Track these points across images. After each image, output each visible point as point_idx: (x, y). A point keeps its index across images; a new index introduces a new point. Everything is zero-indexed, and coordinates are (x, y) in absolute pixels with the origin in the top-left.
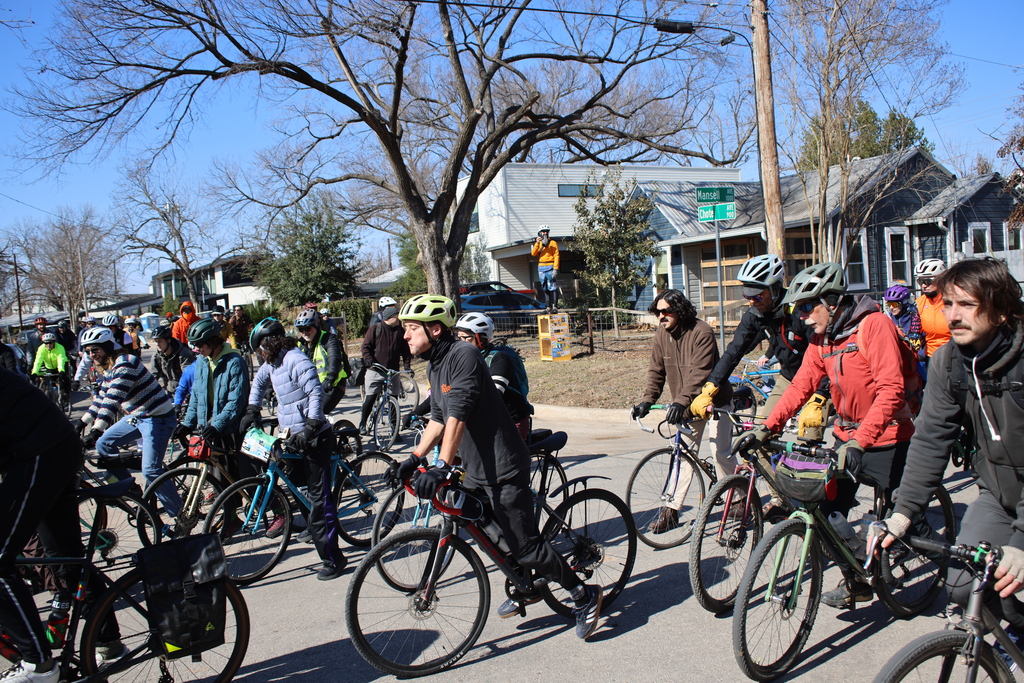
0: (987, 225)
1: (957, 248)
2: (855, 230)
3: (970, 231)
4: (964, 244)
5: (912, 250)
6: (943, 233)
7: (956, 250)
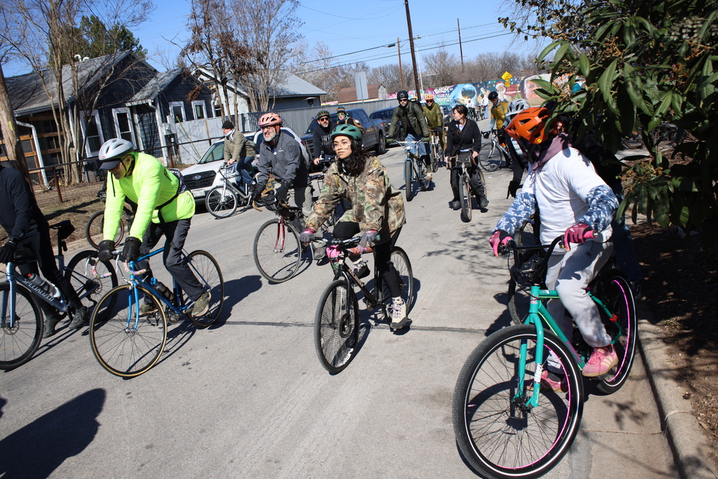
0: (182, 103)
1: (164, 120)
2: (88, 112)
3: (171, 108)
4: (168, 117)
5: (134, 125)
6: (154, 111)
7: (163, 122)
